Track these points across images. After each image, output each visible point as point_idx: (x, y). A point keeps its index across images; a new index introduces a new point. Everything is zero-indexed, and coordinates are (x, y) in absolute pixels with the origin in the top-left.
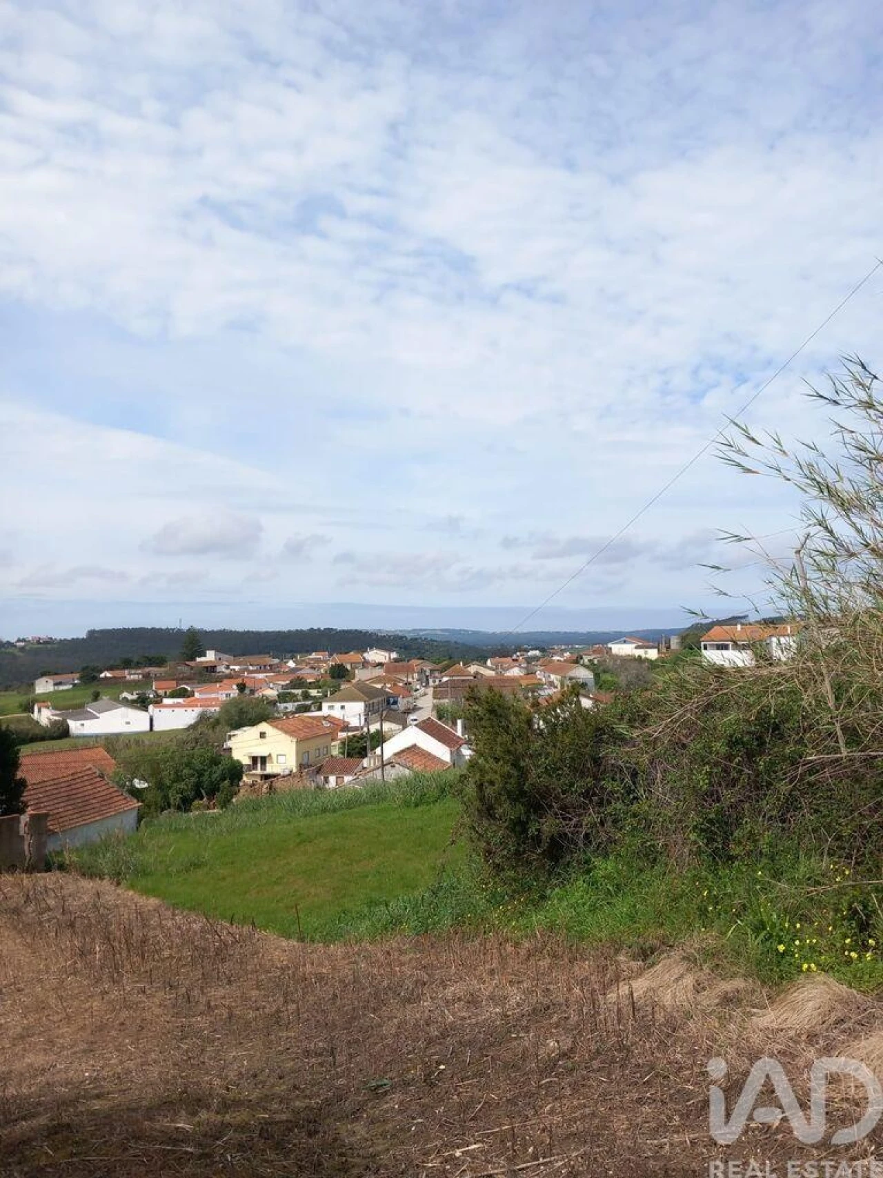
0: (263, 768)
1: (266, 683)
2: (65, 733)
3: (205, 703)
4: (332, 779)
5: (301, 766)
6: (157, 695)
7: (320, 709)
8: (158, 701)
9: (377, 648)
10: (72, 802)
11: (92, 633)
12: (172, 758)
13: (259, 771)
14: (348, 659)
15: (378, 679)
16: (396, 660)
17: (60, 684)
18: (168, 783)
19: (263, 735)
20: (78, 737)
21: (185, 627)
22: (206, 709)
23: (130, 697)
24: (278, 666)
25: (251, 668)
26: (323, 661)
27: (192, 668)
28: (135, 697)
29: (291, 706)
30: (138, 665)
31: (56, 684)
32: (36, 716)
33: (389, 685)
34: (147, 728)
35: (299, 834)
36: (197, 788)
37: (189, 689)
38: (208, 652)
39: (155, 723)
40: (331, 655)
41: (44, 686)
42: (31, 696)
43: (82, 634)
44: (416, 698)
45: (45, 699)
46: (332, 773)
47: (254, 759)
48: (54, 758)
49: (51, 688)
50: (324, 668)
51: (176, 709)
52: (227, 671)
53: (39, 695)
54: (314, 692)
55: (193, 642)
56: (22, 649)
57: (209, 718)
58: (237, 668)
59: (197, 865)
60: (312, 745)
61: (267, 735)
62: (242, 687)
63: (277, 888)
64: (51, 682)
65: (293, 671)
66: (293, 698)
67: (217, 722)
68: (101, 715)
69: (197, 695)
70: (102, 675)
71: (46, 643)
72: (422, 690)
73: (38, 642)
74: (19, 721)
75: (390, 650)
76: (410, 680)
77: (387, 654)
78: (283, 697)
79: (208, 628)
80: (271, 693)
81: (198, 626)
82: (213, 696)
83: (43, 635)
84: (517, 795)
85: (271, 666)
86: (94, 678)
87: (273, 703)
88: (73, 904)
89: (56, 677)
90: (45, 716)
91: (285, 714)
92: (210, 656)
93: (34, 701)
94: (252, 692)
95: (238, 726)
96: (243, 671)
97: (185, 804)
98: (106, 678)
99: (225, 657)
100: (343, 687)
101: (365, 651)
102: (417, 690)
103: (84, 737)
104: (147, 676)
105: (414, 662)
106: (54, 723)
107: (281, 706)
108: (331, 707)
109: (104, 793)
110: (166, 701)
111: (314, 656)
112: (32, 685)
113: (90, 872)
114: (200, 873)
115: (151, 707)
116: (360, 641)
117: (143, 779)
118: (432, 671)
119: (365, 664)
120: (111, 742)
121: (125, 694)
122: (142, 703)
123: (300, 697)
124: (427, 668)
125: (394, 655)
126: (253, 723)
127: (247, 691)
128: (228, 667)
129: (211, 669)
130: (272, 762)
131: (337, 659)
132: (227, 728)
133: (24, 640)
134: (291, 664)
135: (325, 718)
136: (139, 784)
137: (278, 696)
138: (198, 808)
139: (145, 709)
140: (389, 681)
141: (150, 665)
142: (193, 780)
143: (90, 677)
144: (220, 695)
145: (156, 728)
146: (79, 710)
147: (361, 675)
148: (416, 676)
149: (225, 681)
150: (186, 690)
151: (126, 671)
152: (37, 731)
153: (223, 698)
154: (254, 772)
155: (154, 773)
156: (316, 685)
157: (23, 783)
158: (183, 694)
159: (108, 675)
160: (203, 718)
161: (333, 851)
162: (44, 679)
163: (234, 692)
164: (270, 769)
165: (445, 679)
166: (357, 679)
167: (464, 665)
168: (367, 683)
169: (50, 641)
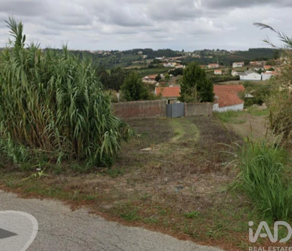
2: (239, 79)
8: (264, 71)
11: (250, 49)
17: (239, 65)
20: (241, 80)
23: (257, 70)
30: (260, 60)
32: (232, 73)
34: (260, 79)
41: (235, 65)
42: (231, 68)
43: (247, 50)
49: (236, 66)
51: (268, 74)
53: (233, 68)
56: (231, 54)
64: (237, 64)
68: (248, 75)
70: (250, 63)
73: (236, 52)
89: (238, 62)
90: (234, 74)
104: (262, 63)
106: (237, 76)
110: (267, 72)
112: (232, 65)
115: (262, 73)
121: (256, 69)
122: (260, 72)
139: (260, 74)
141: (263, 60)
143: (247, 63)
145: (263, 79)
146: (243, 73)
150: (272, 69)
151: (257, 62)
152: (232, 77)
157: (214, 94)
159: (252, 62)
162: (235, 63)
169: (240, 52)
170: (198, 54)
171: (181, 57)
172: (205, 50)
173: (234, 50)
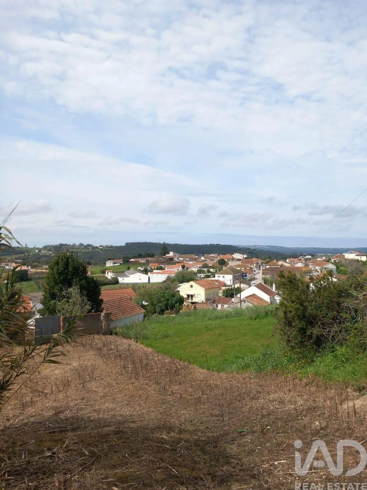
0: (192, 299)
1: (193, 266)
2: (117, 282)
3: (169, 273)
4: (219, 306)
5: (207, 300)
6: (151, 269)
7: (214, 277)
8: (151, 271)
9: (238, 253)
10: (120, 309)
11: (127, 244)
12: (157, 293)
13: (190, 301)
14: (226, 257)
15: (238, 266)
16: (246, 258)
17: (115, 263)
18: (155, 303)
19: (191, 286)
20: (122, 284)
21: (162, 242)
22: (169, 275)
23: (141, 269)
24: (198, 259)
25: (187, 259)
26: (216, 258)
27: (164, 258)
28: (143, 269)
29: (202, 275)
30: (144, 257)
31: (113, 263)
32: (106, 275)
33: (243, 269)
34: (148, 281)
35: (206, 327)
36: (167, 305)
37: (163, 267)
38: (170, 252)
39: (150, 279)
40: (219, 255)
41: (109, 264)
42: (105, 268)
43: (123, 244)
44: (255, 275)
45: (109, 269)
46: (219, 303)
47: (188, 296)
48: (113, 291)
49: (112, 265)
50: (216, 260)
51: (158, 275)
52: (178, 260)
53: (108, 267)
54: (212, 270)
55: (165, 248)
56: (101, 249)
57: (171, 278)
58: (181, 259)
59: (166, 336)
60: (211, 291)
61: (193, 286)
62: (183, 267)
63: (198, 348)
64: (112, 262)
65: (203, 261)
66: (203, 272)
67: (174, 280)
68: (131, 276)
69: (166, 269)
70: (131, 260)
71: (110, 247)
72: (257, 271)
73: (107, 247)
74: (100, 277)
75: (244, 254)
76: (252, 267)
77: (242, 256)
78: (200, 272)
79: (171, 243)
80: (195, 270)
81: (166, 242)
82: (173, 270)
83: (109, 244)
84: (303, 317)
85: (195, 259)
86: (128, 261)
87: (196, 274)
88: (120, 348)
89: (113, 260)
90: (109, 275)
91: (200, 278)
92: (171, 254)
93: (106, 270)
94: (187, 269)
95: (182, 282)
96: (184, 260)
97: (162, 312)
98: (132, 261)
99: (177, 254)
100: (224, 268)
101: (233, 254)
102: (255, 271)
103: (124, 284)
104: (147, 261)
105: (254, 259)
106: (113, 278)
107: (199, 275)
108: (219, 277)
109: (132, 306)
110: (155, 271)
111: (212, 255)
112: (105, 263)
113: (126, 336)
114: (167, 340)
115: (149, 273)
116: (230, 249)
117: (146, 301)
118: (262, 263)
119: (233, 259)
120: (135, 287)
121: (139, 268)
122: (146, 272)
123: (206, 272)
124: (260, 262)
125: (245, 256)
126: (188, 281)
127: (185, 269)
128: (178, 259)
129: (172, 259)
130: (195, 297)
131: (221, 257)
132: (178, 283)
133: (102, 246)
134: (203, 258)
135: (216, 281)
136: (145, 303)
137: (198, 271)
138: (167, 314)
139: (147, 274)
140: (243, 267)
141: (149, 257)
142: (165, 302)
143: (126, 261)
144: (175, 270)
145: (151, 282)
146: (122, 273)
147: (231, 264)
148: (255, 265)
149: (177, 264)
150: (162, 267)
151: (140, 259)
152: (107, 281)
153: (176, 271)
154: (188, 301)
155: (150, 299)
156: (213, 267)
157: (102, 301)
158: (161, 268)
159: (133, 260)
160: (168, 278)
161: (220, 335)
162: (110, 261)
163: (180, 269)
164: (195, 300)
165: (268, 267)
166: (229, 266)
167: (276, 261)
168: (234, 267)
169: (111, 247)
170: (50, 250)
171: (22, 255)
172: (61, 245)
173: (104, 244)
